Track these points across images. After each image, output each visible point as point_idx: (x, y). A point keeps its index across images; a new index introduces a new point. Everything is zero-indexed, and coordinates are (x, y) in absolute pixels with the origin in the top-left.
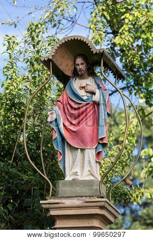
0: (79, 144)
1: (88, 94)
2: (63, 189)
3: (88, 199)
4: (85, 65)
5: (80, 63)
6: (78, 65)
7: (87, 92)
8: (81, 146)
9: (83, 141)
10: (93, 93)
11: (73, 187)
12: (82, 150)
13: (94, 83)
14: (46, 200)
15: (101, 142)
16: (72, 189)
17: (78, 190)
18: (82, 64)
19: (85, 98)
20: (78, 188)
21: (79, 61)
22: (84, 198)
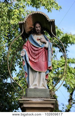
0: (38, 69)
1: (42, 43)
2: (30, 93)
3: (45, 99)
4: (40, 27)
5: (38, 26)
6: (37, 27)
7: (41, 42)
8: (39, 70)
9: (40, 68)
10: (45, 43)
11: (35, 92)
12: (40, 72)
13: (44, 38)
14: (22, 98)
15: (49, 69)
16: (35, 93)
17: (38, 94)
18: (39, 27)
19: (41, 45)
20: (38, 93)
21: (38, 25)
22: (43, 98)
